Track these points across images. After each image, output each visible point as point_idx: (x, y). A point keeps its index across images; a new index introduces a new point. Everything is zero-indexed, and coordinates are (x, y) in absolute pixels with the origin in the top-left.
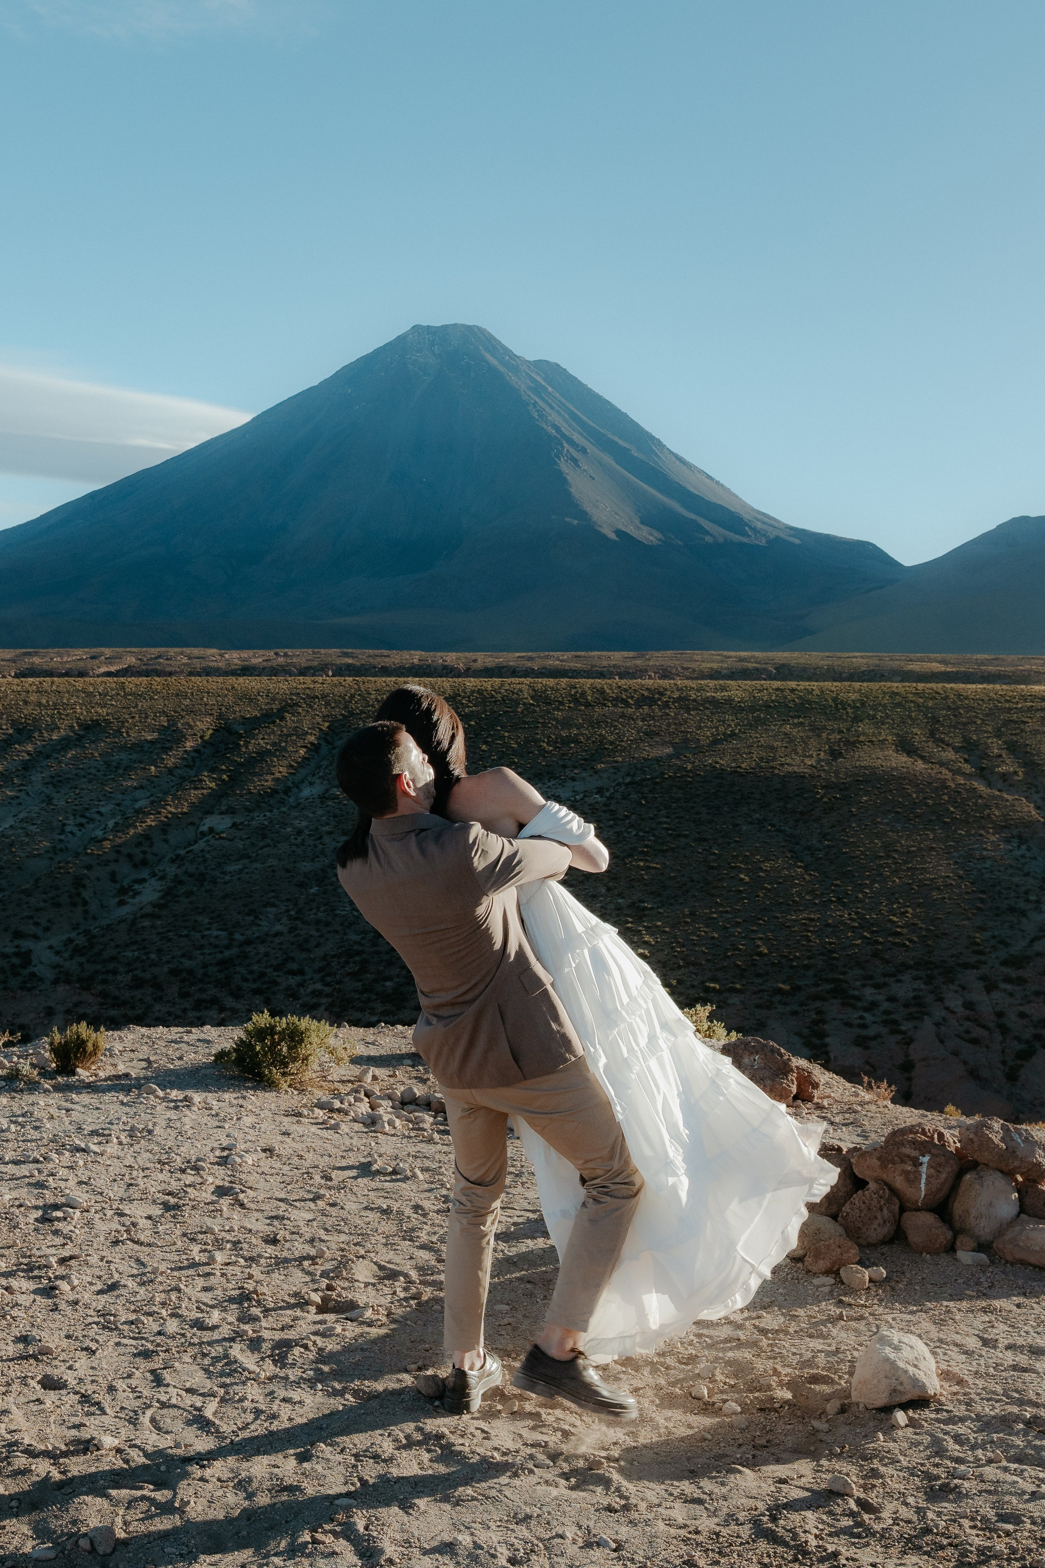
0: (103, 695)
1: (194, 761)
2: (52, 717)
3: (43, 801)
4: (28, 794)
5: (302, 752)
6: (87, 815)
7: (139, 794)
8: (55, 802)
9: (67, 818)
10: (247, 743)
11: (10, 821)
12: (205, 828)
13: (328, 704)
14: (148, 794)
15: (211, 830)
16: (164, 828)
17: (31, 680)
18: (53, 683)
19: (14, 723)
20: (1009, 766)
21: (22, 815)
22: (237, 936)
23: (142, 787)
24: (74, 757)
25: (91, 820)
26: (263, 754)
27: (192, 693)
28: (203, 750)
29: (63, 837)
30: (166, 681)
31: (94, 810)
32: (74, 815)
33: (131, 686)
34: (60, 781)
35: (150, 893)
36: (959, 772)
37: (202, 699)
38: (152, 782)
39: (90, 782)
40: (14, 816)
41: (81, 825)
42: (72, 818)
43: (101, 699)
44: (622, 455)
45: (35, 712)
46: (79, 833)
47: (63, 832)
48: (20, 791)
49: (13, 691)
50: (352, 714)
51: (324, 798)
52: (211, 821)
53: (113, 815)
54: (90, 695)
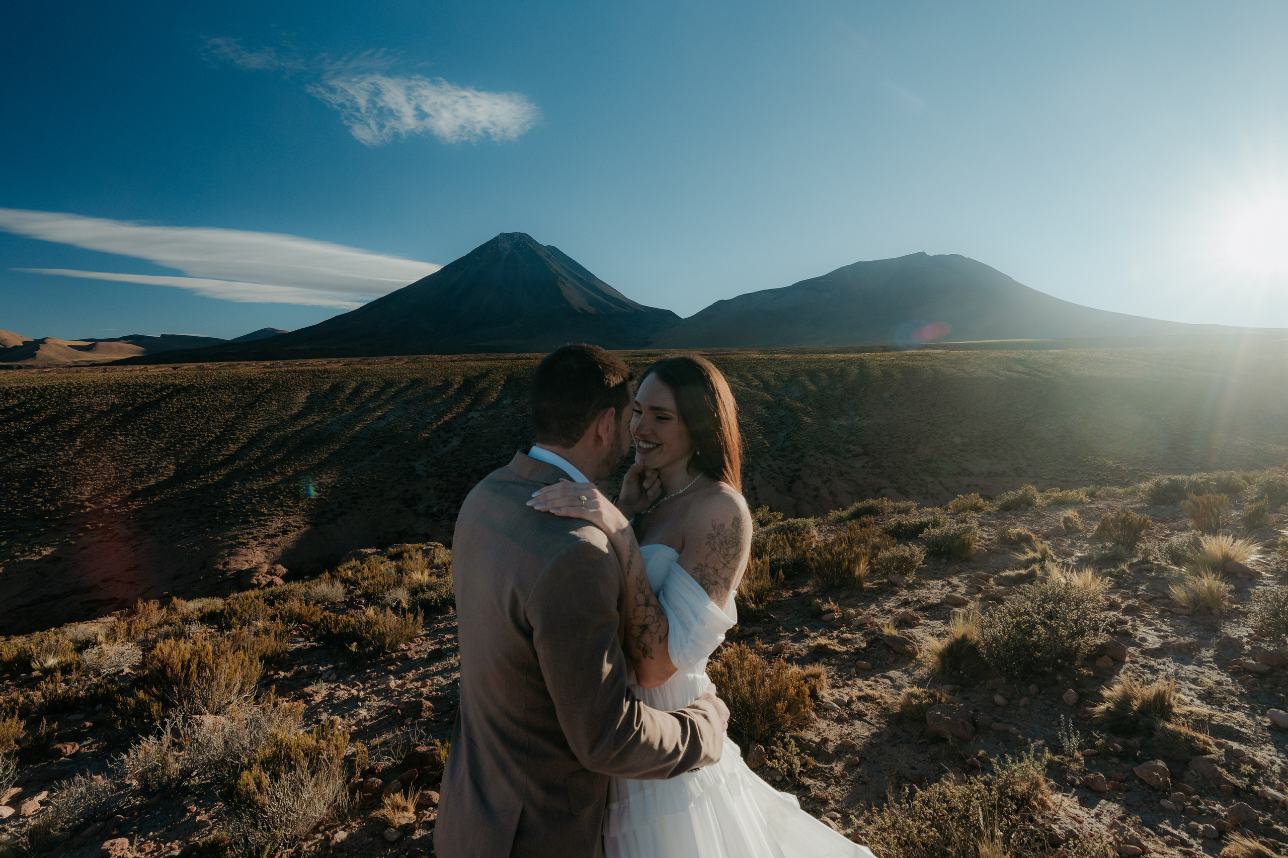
0: (416, 369)
1: (459, 393)
5: (500, 387)
6: (423, 414)
7: (441, 406)
8: (409, 410)
10: (478, 385)
12: (470, 417)
13: (503, 370)
14: (445, 405)
15: (472, 417)
16: (454, 418)
19: (384, 381)
20: (756, 383)
22: (495, 456)
23: (442, 403)
24: (412, 393)
25: (425, 416)
26: (485, 389)
28: (461, 388)
31: (425, 412)
34: (408, 402)
35: (456, 442)
36: (740, 385)
37: (456, 370)
38: (445, 401)
39: (420, 402)
41: (421, 418)
42: (417, 415)
44: (580, 280)
47: (415, 421)
50: (514, 373)
51: (513, 404)
52: (471, 415)
53: (433, 414)
54: (410, 369)
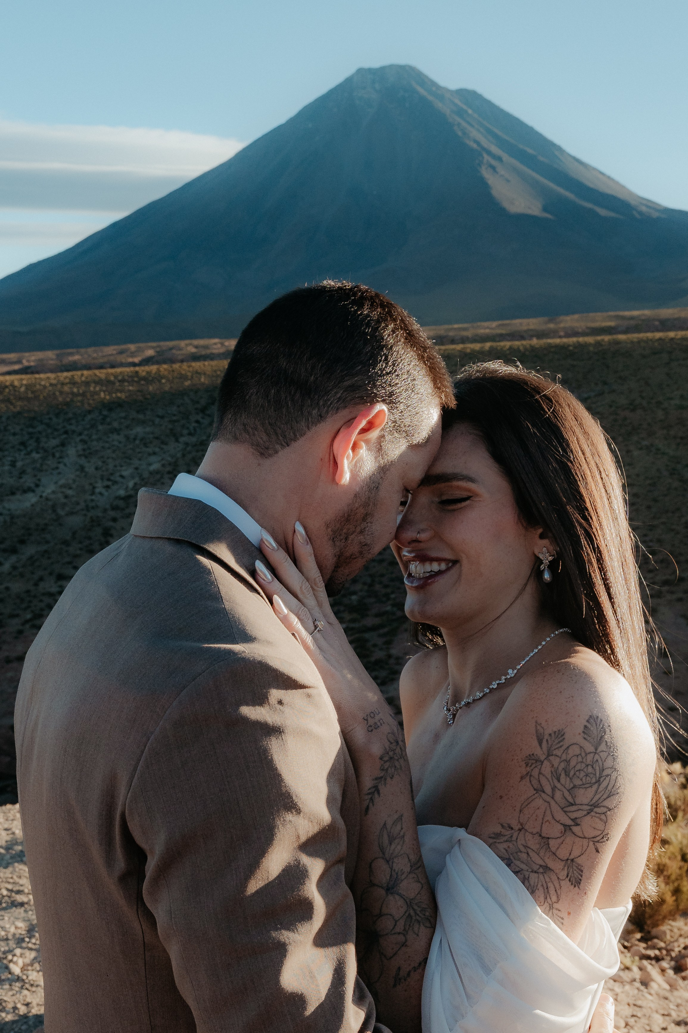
1: (195, 430)
2: (82, 402)
3: (77, 470)
4: (65, 465)
6: (112, 478)
7: (153, 459)
8: (87, 469)
9: (96, 482)
11: (52, 488)
14: (160, 458)
17: (65, 374)
18: (82, 375)
21: (62, 482)
23: (154, 453)
25: (115, 482)
27: (192, 377)
28: (201, 420)
29: (93, 497)
30: (171, 367)
31: (118, 474)
32: (102, 479)
33: (144, 374)
34: (90, 453)
37: (200, 380)
38: (162, 449)
39: (114, 452)
40: (56, 483)
41: (108, 487)
42: (100, 481)
43: (120, 386)
45: (68, 400)
46: (106, 494)
47: (93, 493)
48: (59, 463)
49: (51, 385)
53: (133, 477)
54: (111, 382)
